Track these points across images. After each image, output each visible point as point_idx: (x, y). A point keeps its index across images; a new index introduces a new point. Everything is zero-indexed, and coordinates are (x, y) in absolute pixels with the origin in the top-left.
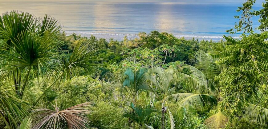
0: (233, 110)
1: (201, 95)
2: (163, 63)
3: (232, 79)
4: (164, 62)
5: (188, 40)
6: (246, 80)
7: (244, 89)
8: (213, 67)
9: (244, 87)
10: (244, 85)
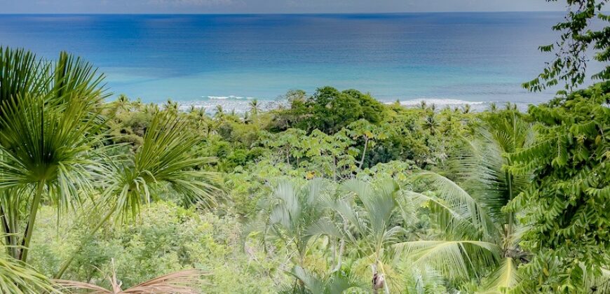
0: (564, 286)
1: (463, 243)
2: (358, 165)
3: (557, 211)
4: (361, 163)
5: (409, 108)
6: (595, 211)
7: (589, 234)
8: (488, 175)
9: (588, 229)
10: (589, 224)
